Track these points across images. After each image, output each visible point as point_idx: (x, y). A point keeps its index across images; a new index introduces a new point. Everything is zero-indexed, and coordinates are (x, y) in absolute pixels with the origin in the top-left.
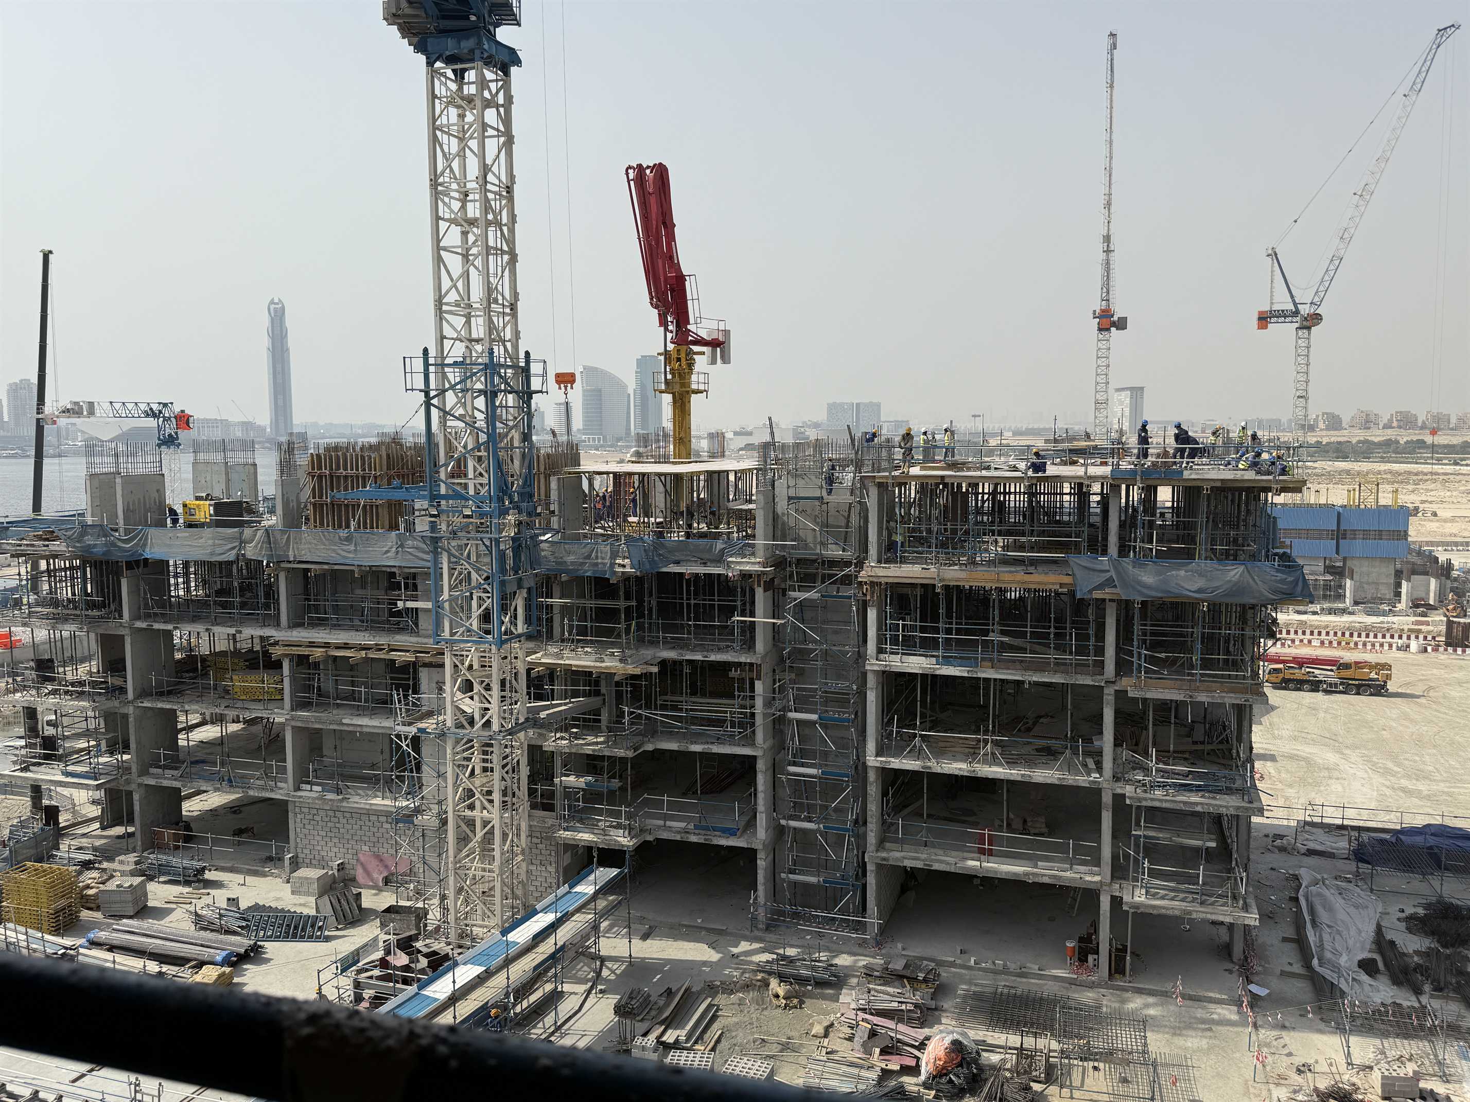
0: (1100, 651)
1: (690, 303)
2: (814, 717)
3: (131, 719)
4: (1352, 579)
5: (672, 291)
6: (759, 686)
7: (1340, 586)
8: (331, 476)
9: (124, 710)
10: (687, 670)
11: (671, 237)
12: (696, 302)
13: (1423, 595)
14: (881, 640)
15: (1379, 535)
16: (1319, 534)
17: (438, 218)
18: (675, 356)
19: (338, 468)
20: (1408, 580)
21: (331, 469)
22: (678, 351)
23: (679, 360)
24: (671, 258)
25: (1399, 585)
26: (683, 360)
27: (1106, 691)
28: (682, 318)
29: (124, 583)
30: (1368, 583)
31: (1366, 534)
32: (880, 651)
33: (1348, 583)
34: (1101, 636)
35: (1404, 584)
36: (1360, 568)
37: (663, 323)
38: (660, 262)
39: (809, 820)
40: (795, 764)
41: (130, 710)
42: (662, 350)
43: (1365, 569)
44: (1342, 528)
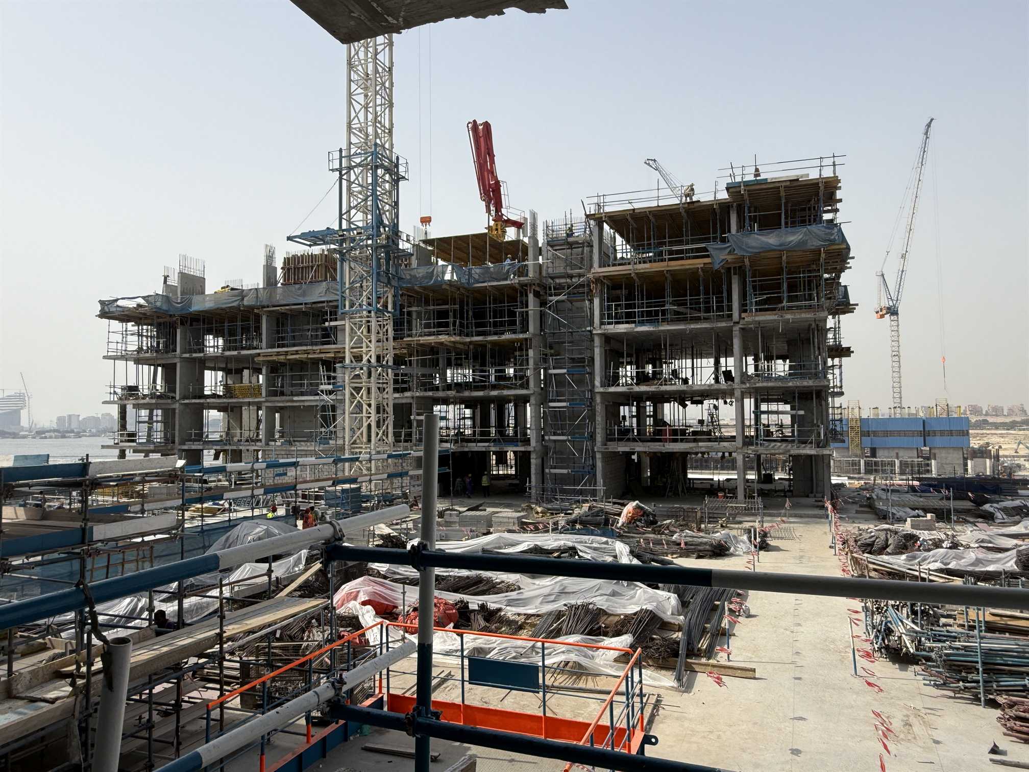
0: (730, 308)
1: (503, 197)
2: (564, 371)
3: (177, 411)
4: (935, 459)
5: (493, 191)
6: (531, 353)
7: (928, 465)
8: (295, 269)
9: (173, 406)
10: (489, 346)
11: (493, 162)
12: (506, 197)
13: (982, 470)
14: (602, 316)
15: (951, 433)
16: (913, 433)
17: (350, 80)
18: (494, 228)
19: (299, 263)
20: (972, 459)
21: (295, 264)
22: (497, 225)
23: (497, 230)
24: (492, 172)
25: (966, 465)
26: (499, 230)
27: (734, 329)
28: (499, 206)
29: (178, 331)
30: (946, 464)
31: (942, 433)
32: (602, 323)
33: (933, 462)
34: (730, 299)
35: (969, 462)
36: (941, 454)
37: (488, 210)
38: (486, 173)
39: (563, 434)
40: (554, 401)
41: (177, 406)
42: (487, 226)
43: (943, 455)
44: (926, 429)
